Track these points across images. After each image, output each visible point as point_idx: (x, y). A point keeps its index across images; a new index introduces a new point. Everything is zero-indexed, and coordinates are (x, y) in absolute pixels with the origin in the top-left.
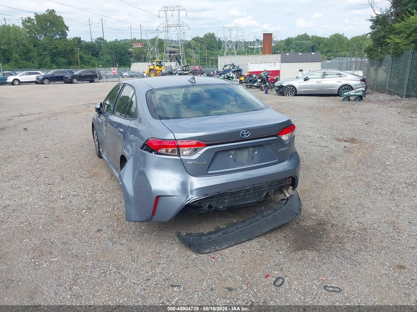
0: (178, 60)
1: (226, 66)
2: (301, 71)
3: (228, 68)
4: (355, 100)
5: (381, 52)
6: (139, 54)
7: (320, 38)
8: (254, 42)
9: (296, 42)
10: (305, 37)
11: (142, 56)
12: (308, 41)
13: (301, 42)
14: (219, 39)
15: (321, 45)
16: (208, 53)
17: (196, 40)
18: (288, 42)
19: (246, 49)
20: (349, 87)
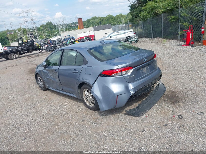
0: (36, 37)
1: (66, 37)
2: (106, 33)
3: (67, 37)
4: (135, 43)
5: (137, 20)
6: (13, 38)
7: (102, 18)
8: (72, 23)
9: (92, 21)
10: (95, 18)
11: (15, 39)
12: (97, 20)
13: (94, 20)
14: (54, 24)
15: (104, 21)
16: (50, 32)
17: (43, 26)
18: (88, 21)
19: (69, 27)
20: (130, 38)
